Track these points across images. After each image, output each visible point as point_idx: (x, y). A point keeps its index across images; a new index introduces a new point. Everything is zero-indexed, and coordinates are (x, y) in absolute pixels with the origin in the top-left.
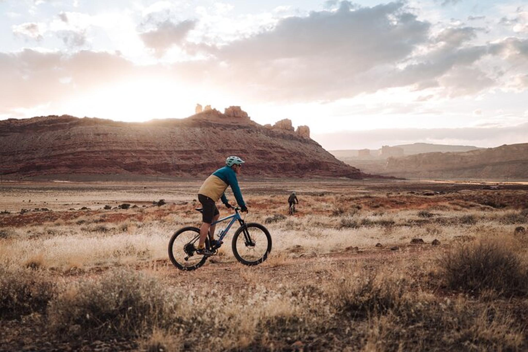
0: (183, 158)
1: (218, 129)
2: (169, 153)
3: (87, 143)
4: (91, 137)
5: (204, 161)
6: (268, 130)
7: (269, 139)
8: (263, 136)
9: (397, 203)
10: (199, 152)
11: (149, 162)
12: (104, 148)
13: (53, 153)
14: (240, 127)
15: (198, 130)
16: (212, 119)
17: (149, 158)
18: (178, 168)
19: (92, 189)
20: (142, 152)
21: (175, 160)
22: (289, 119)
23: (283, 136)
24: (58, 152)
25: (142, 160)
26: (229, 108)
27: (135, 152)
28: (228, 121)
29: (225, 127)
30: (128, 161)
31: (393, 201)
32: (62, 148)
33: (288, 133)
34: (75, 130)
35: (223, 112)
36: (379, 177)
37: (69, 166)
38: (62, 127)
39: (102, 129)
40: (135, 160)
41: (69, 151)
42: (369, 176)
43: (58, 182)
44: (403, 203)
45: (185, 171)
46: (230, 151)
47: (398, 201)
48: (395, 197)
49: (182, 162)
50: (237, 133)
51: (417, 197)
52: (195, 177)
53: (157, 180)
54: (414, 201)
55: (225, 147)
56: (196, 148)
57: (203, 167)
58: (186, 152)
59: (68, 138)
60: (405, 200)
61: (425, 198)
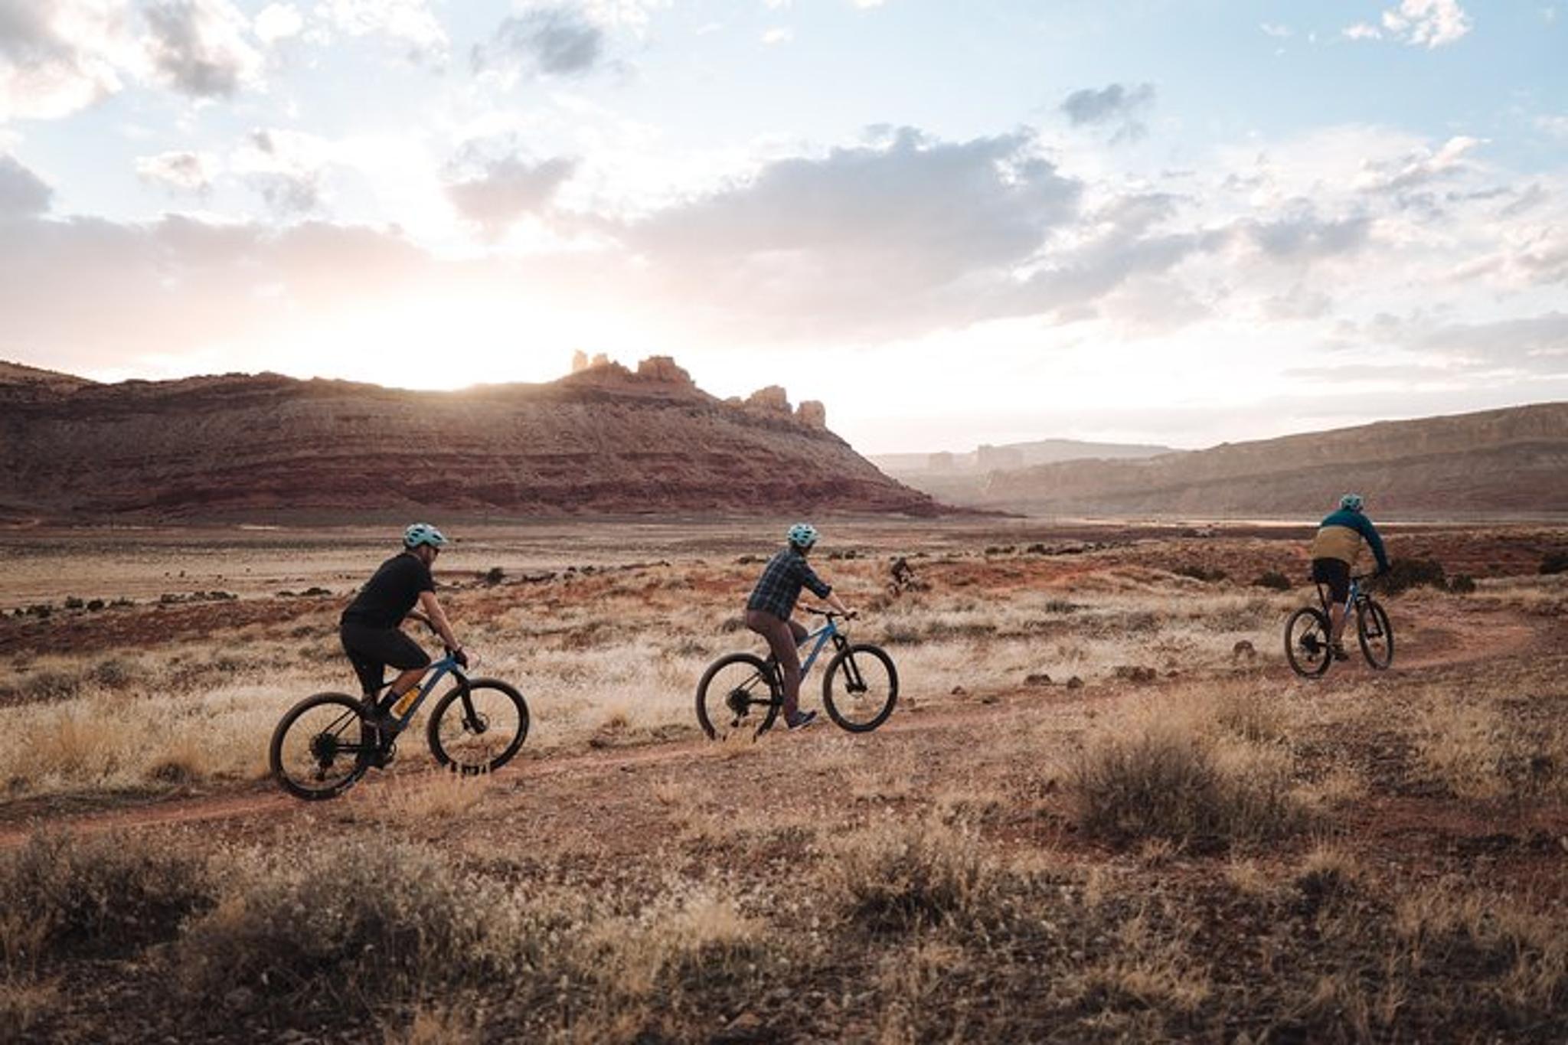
0: (544, 473)
1: (624, 408)
2: (513, 461)
3: (319, 439)
4: (330, 424)
5: (594, 478)
6: (735, 411)
7: (737, 431)
8: (723, 424)
9: (1006, 575)
10: (581, 458)
11: (466, 482)
12: (361, 451)
13: (238, 462)
14: (672, 403)
15: (579, 408)
16: (608, 384)
17: (468, 473)
18: (534, 494)
19: (333, 545)
20: (451, 458)
21: (527, 477)
22: (781, 385)
23: (768, 424)
24: (251, 460)
25: (450, 477)
26: (648, 361)
27: (434, 458)
28: (648, 390)
29: (642, 402)
30: (417, 480)
31: (996, 571)
32: (258, 449)
33: (778, 416)
34: (291, 407)
35: (634, 369)
36: (971, 513)
37: (276, 492)
38: (259, 401)
39: (356, 405)
40: (434, 477)
41: (277, 456)
42: (951, 511)
43: (250, 529)
44: (1018, 575)
45: (550, 502)
46: (652, 456)
47: (1008, 570)
48: (1003, 561)
49: (543, 481)
50: (667, 417)
51: (1047, 561)
52: (574, 516)
53: (486, 523)
54: (1041, 570)
55: (641, 449)
56: (575, 450)
57: (590, 493)
58: (551, 458)
59: (273, 426)
60: (1023, 566)
61: (1064, 564)
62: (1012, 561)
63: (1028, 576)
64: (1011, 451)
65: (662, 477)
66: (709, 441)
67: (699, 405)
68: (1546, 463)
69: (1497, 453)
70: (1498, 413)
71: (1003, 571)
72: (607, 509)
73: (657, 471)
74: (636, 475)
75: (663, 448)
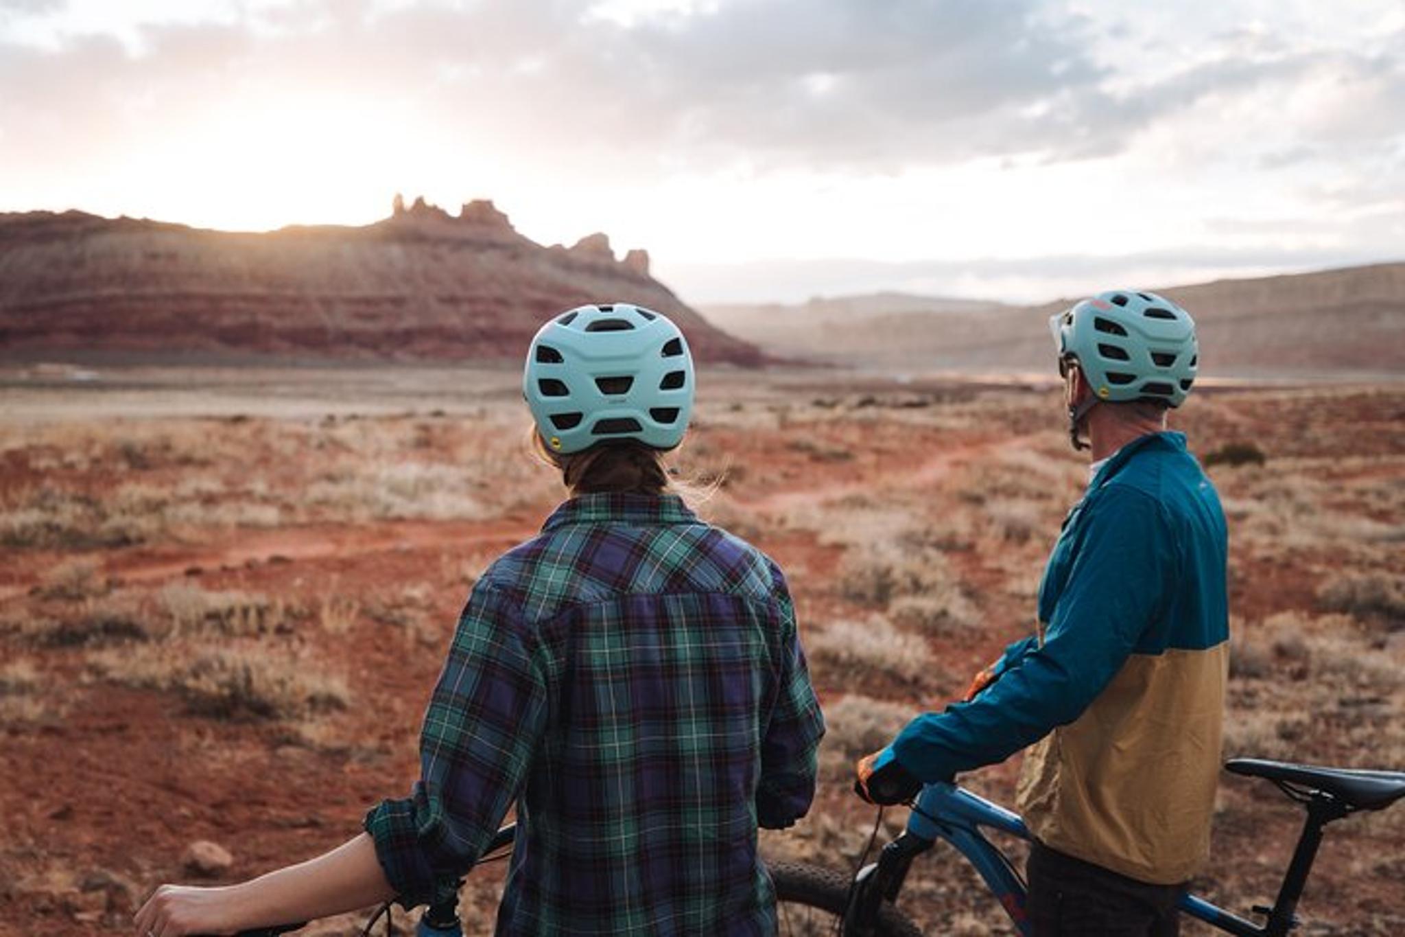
0: (359, 316)
1: (443, 250)
2: (327, 303)
3: (125, 277)
4: (136, 262)
5: (409, 321)
6: (558, 256)
7: (560, 276)
8: (545, 268)
9: (817, 458)
10: (398, 302)
11: (277, 324)
12: (167, 290)
13: (42, 300)
14: (493, 245)
15: (396, 251)
16: (428, 226)
17: (280, 315)
18: (348, 338)
19: (126, 387)
20: (262, 300)
21: (340, 320)
22: (605, 232)
23: (592, 270)
24: (55, 297)
25: (262, 318)
26: (470, 204)
27: (245, 298)
28: (468, 232)
29: (461, 244)
30: (227, 321)
31: (795, 447)
32: (64, 285)
33: (603, 261)
34: (99, 243)
37: (80, 331)
38: (66, 237)
39: (163, 243)
40: (244, 319)
41: (81, 294)
42: (780, 363)
43: (47, 369)
44: (845, 456)
45: (363, 345)
46: (472, 301)
47: (822, 445)
48: (814, 424)
49: (357, 325)
50: (488, 261)
51: (902, 425)
52: (388, 360)
53: (294, 365)
54: (893, 444)
55: (459, 292)
56: (390, 292)
57: (406, 338)
58: (368, 301)
59: (78, 263)
60: (853, 436)
61: (937, 430)
62: (834, 423)
63: (868, 459)
64: (844, 303)
65: (482, 323)
66: (531, 285)
67: (520, 249)
68: (1389, 322)
69: (1342, 311)
70: (1342, 272)
71: (809, 448)
72: (423, 355)
73: (475, 315)
74: (453, 319)
75: (482, 292)
